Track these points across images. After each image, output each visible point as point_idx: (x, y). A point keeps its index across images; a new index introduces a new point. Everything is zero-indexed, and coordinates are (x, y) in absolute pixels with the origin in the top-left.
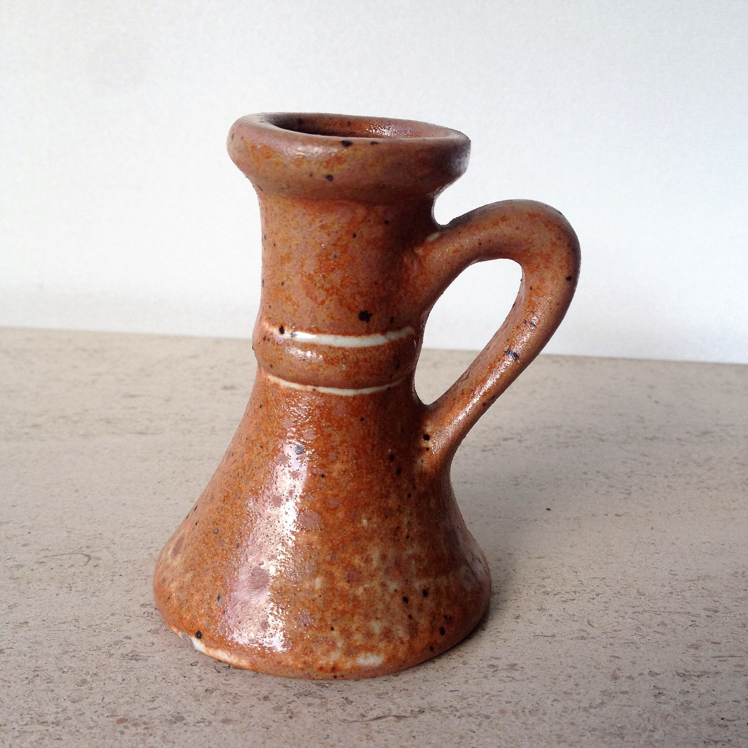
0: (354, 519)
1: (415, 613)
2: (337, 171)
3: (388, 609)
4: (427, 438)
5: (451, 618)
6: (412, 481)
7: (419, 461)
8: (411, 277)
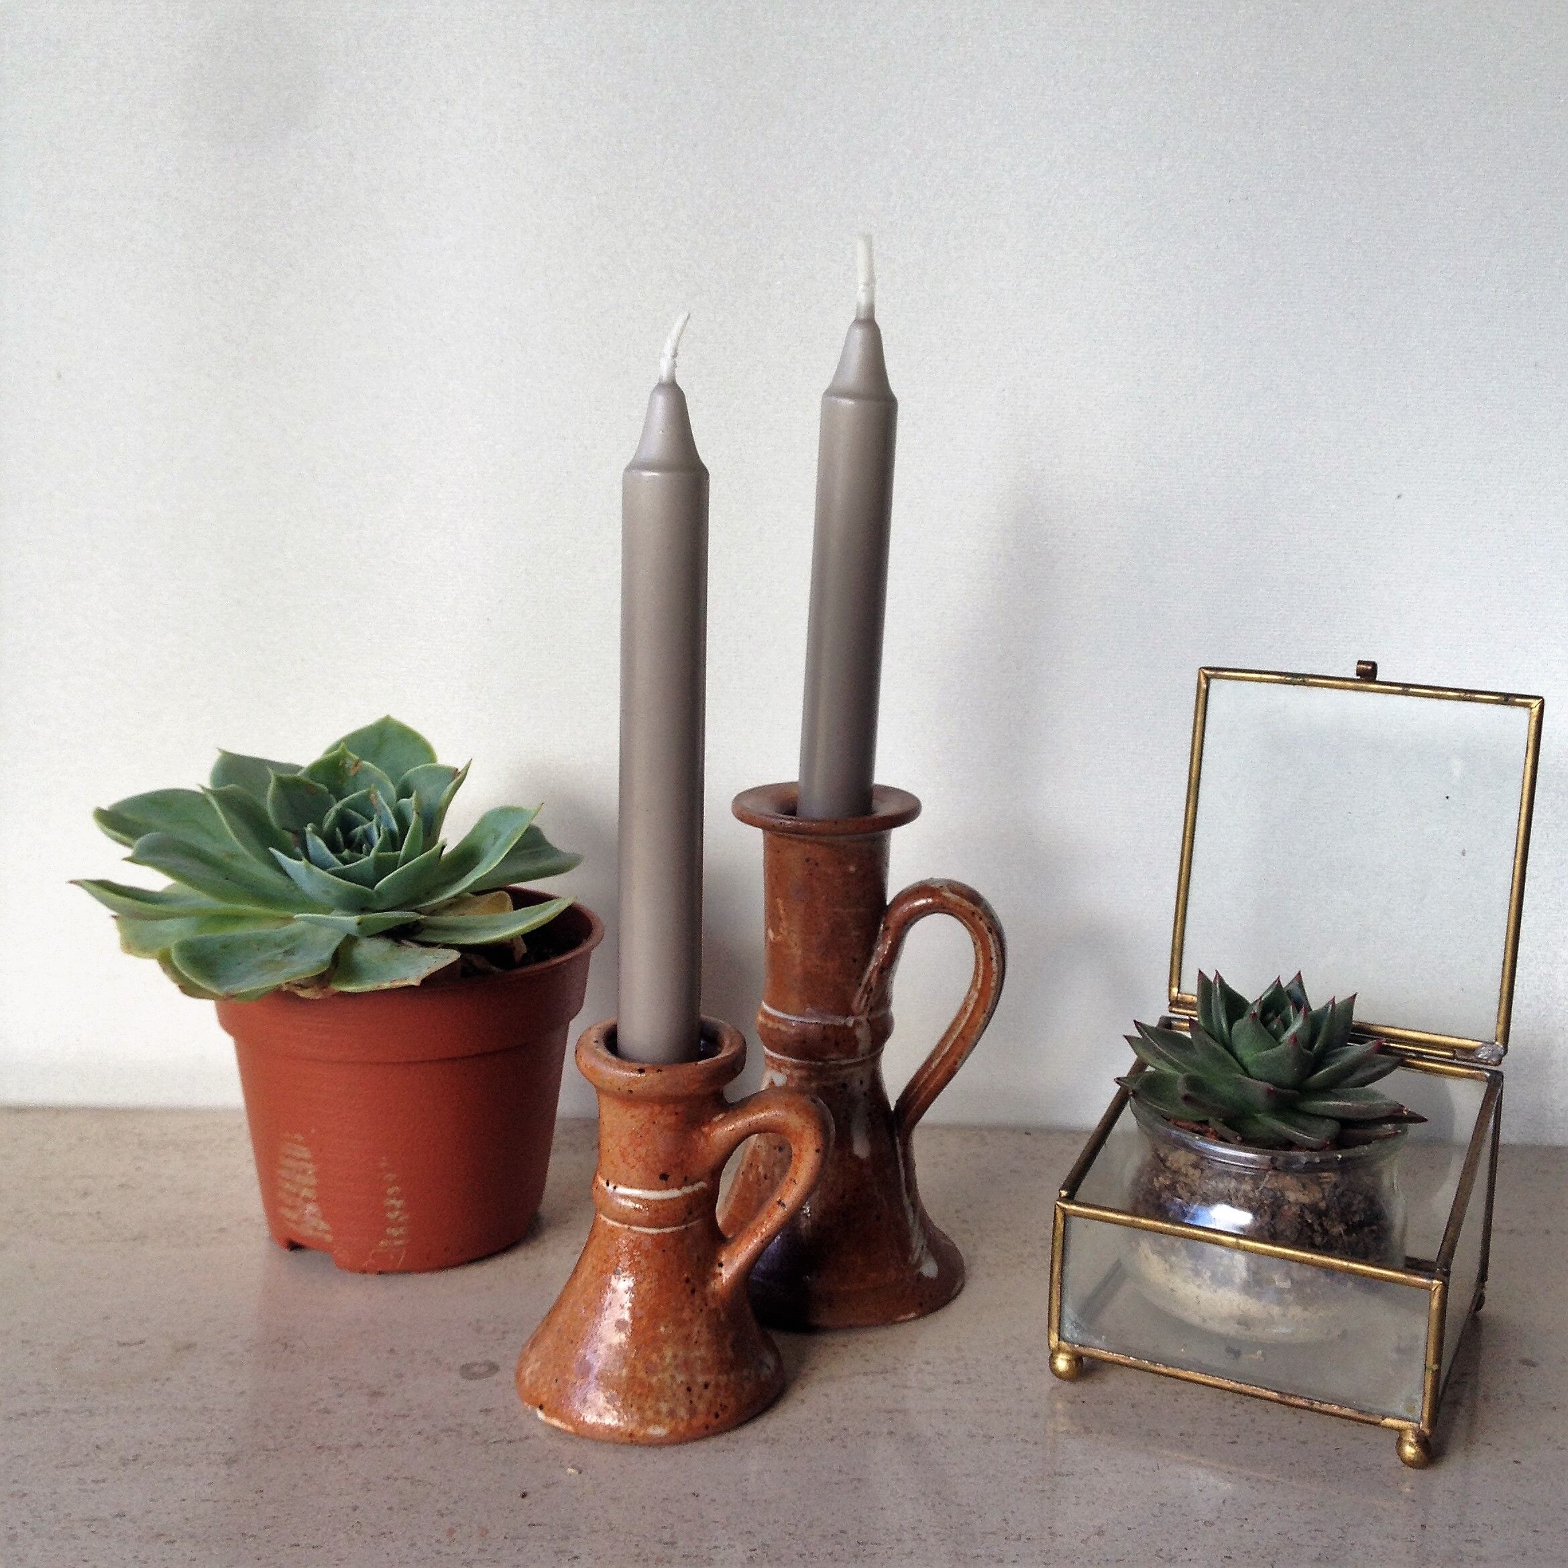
0: (655, 1327)
1: (695, 1399)
2: (635, 1088)
3: (674, 1395)
4: (721, 1265)
5: (726, 1407)
6: (704, 1299)
7: (712, 1284)
8: (700, 1148)
